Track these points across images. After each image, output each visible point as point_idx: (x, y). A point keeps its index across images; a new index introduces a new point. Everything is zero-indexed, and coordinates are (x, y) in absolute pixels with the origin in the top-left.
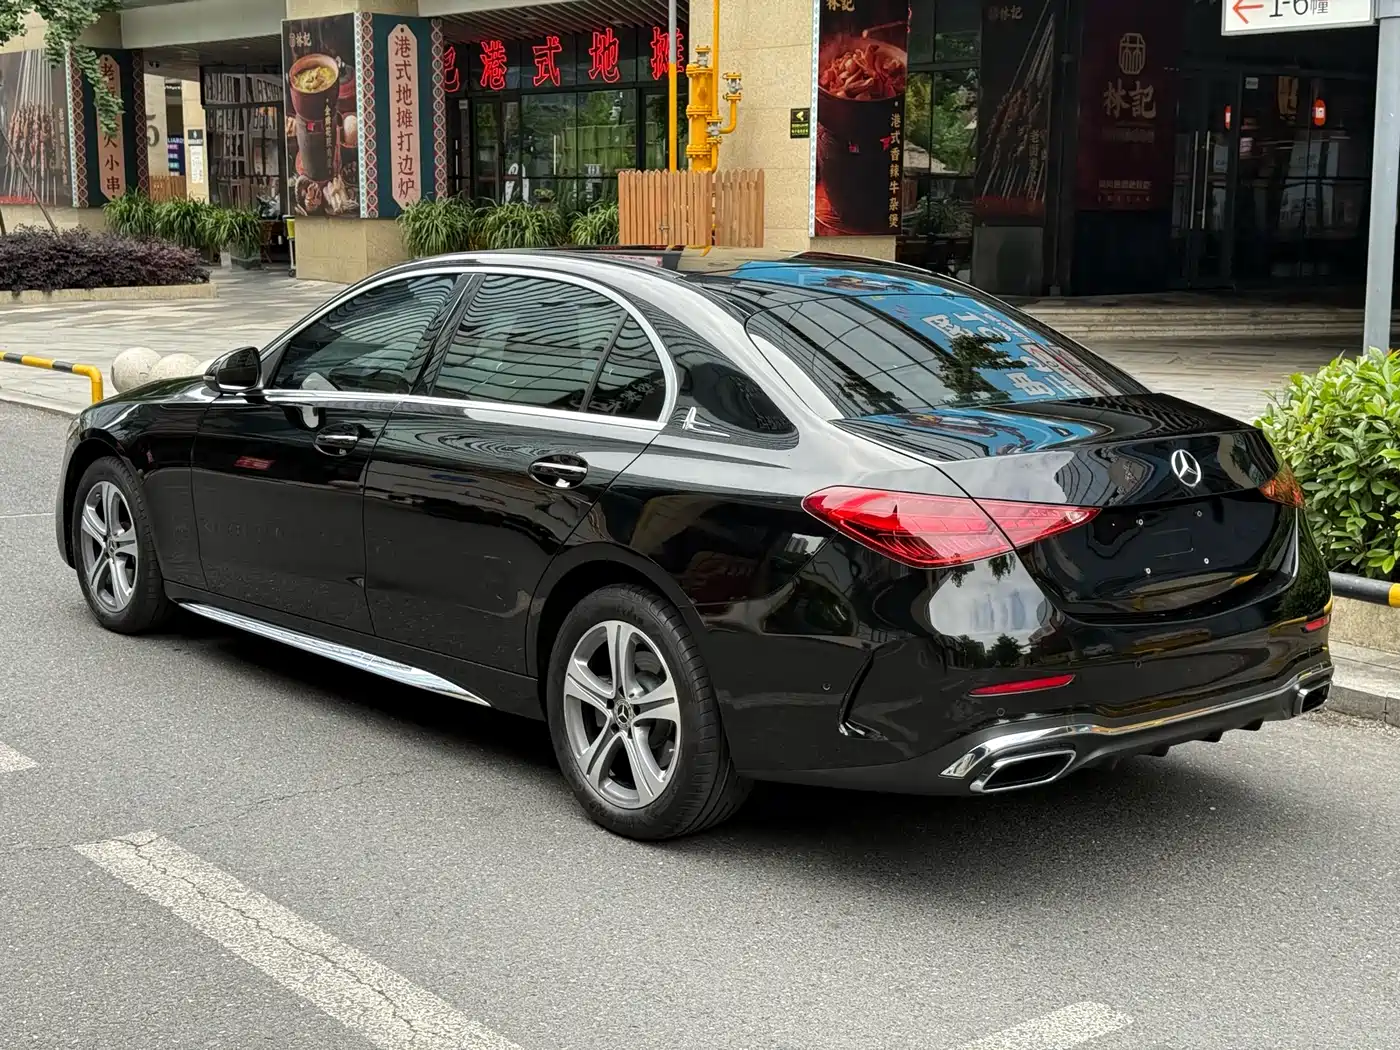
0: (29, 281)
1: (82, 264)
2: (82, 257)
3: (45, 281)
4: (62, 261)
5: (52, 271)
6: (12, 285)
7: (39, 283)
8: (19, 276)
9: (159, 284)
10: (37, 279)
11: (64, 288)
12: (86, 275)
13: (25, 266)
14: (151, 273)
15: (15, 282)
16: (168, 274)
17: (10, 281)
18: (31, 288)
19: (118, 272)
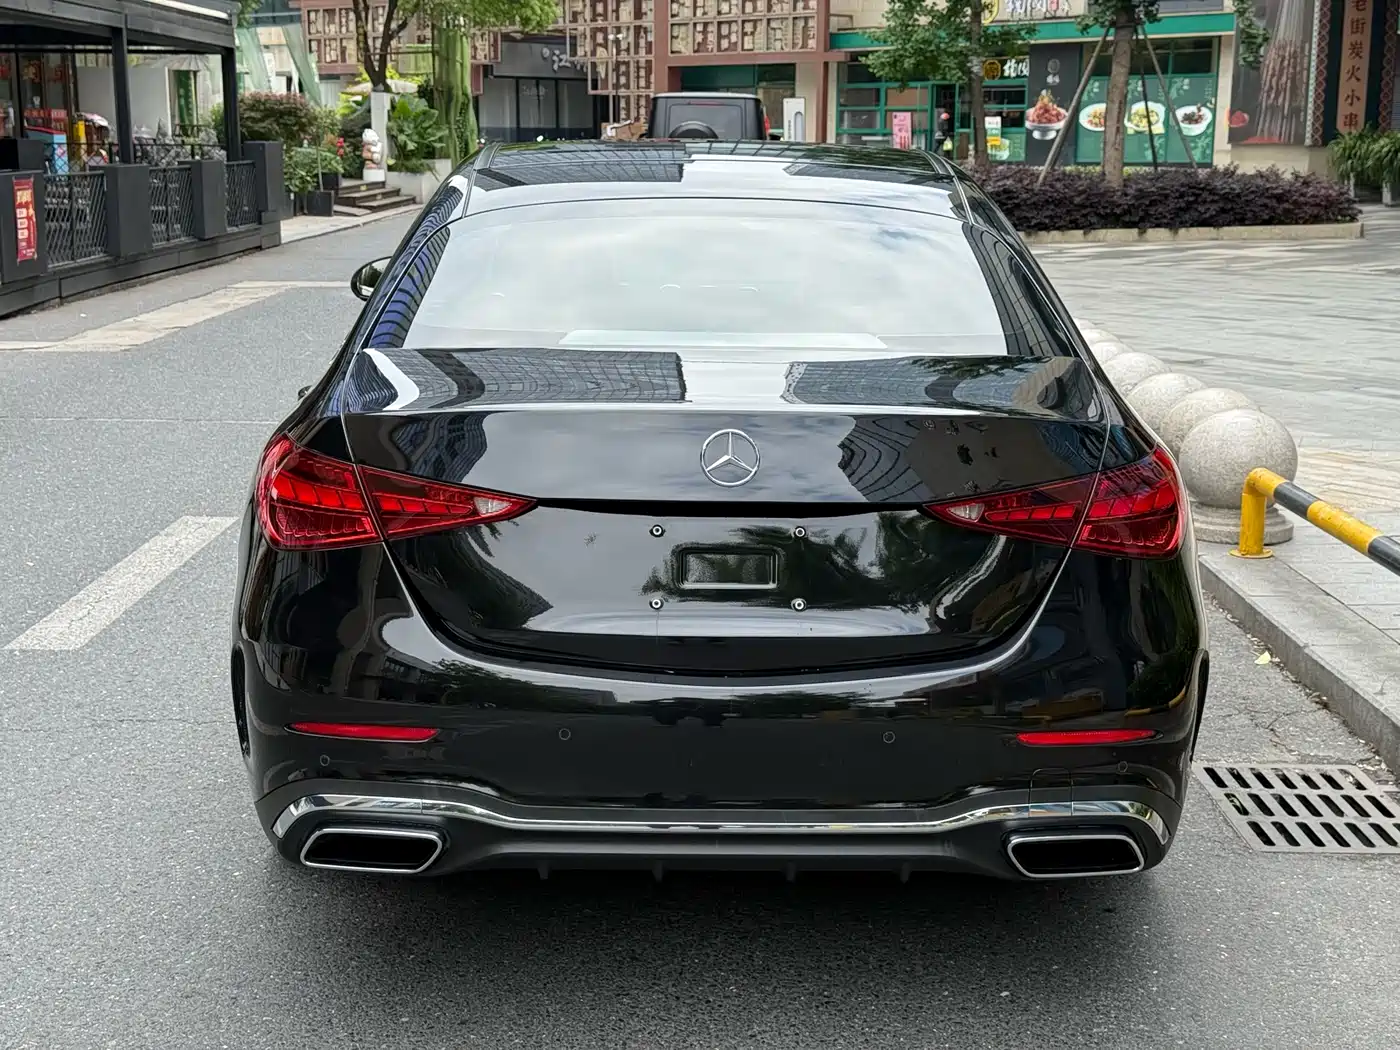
0: (1156, 219)
1: (1213, 201)
2: (1214, 194)
3: (1172, 219)
4: (1191, 199)
5: (1181, 209)
6: (1138, 223)
7: (1165, 221)
8: (1147, 214)
9: (1297, 223)
10: (1165, 217)
11: (1192, 226)
12: (1214, 213)
13: (1153, 203)
14: (1287, 211)
15: (1142, 219)
16: (1306, 212)
17: (1137, 219)
18: (1158, 226)
19: (1251, 211)
